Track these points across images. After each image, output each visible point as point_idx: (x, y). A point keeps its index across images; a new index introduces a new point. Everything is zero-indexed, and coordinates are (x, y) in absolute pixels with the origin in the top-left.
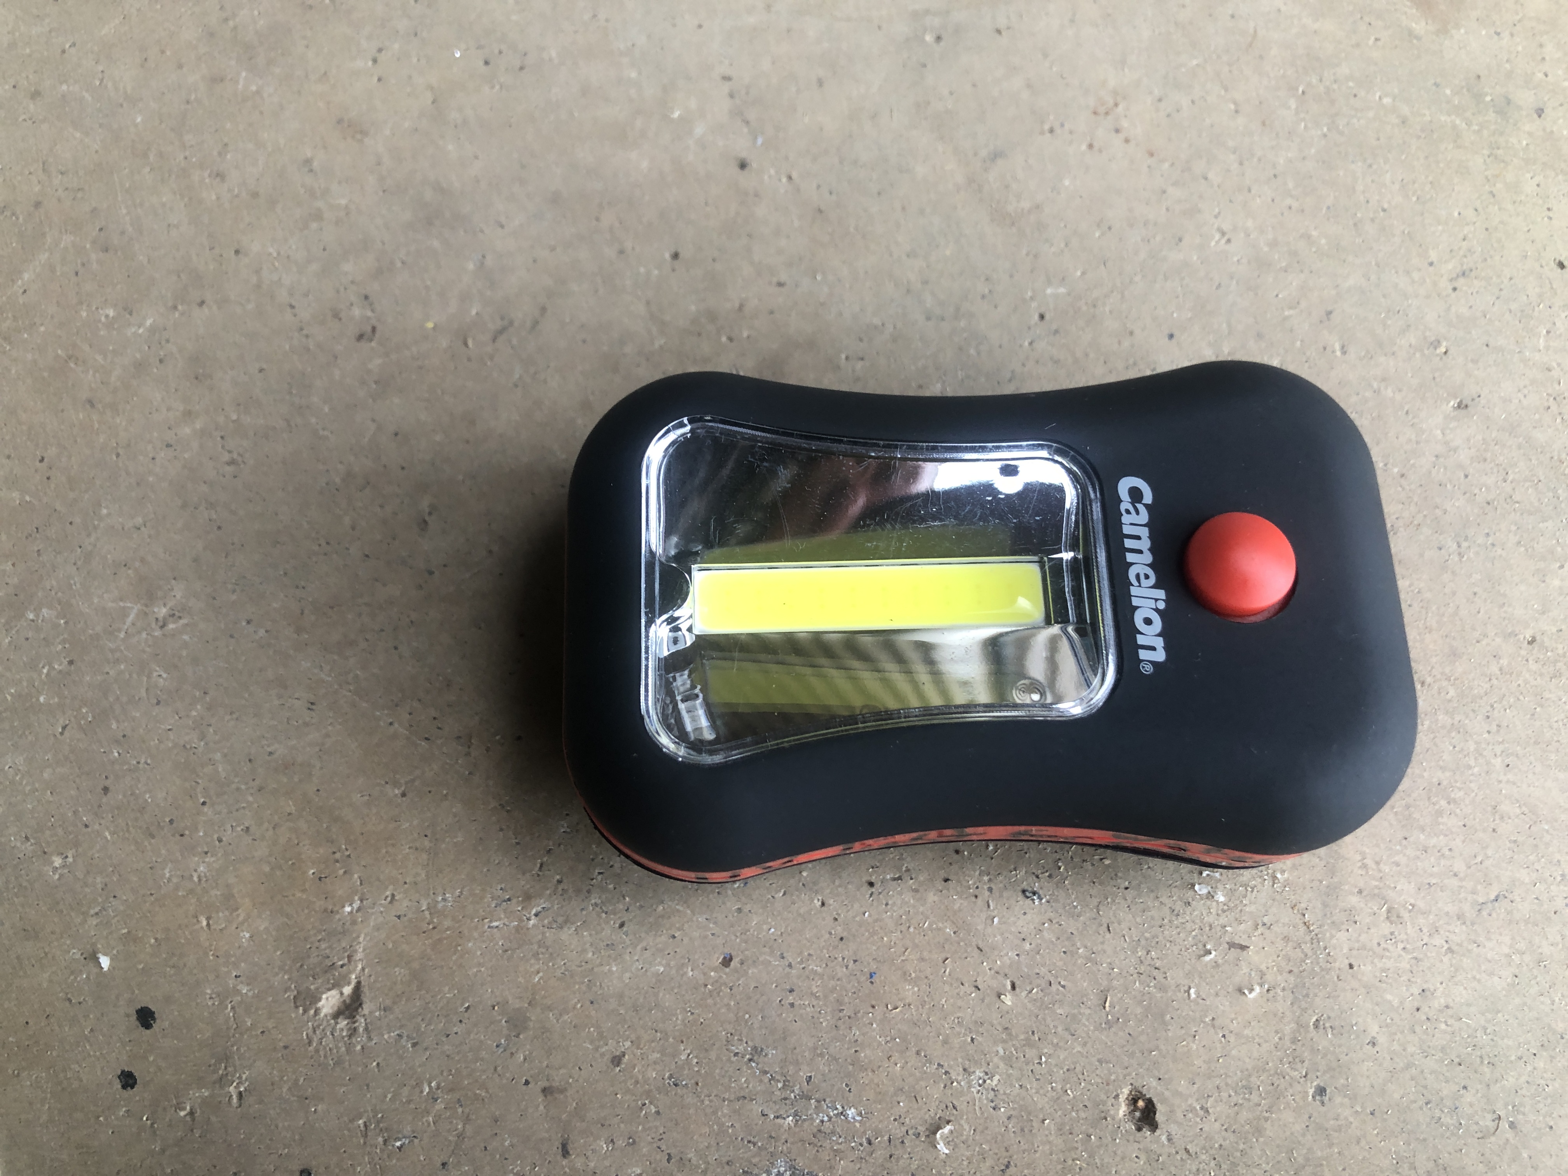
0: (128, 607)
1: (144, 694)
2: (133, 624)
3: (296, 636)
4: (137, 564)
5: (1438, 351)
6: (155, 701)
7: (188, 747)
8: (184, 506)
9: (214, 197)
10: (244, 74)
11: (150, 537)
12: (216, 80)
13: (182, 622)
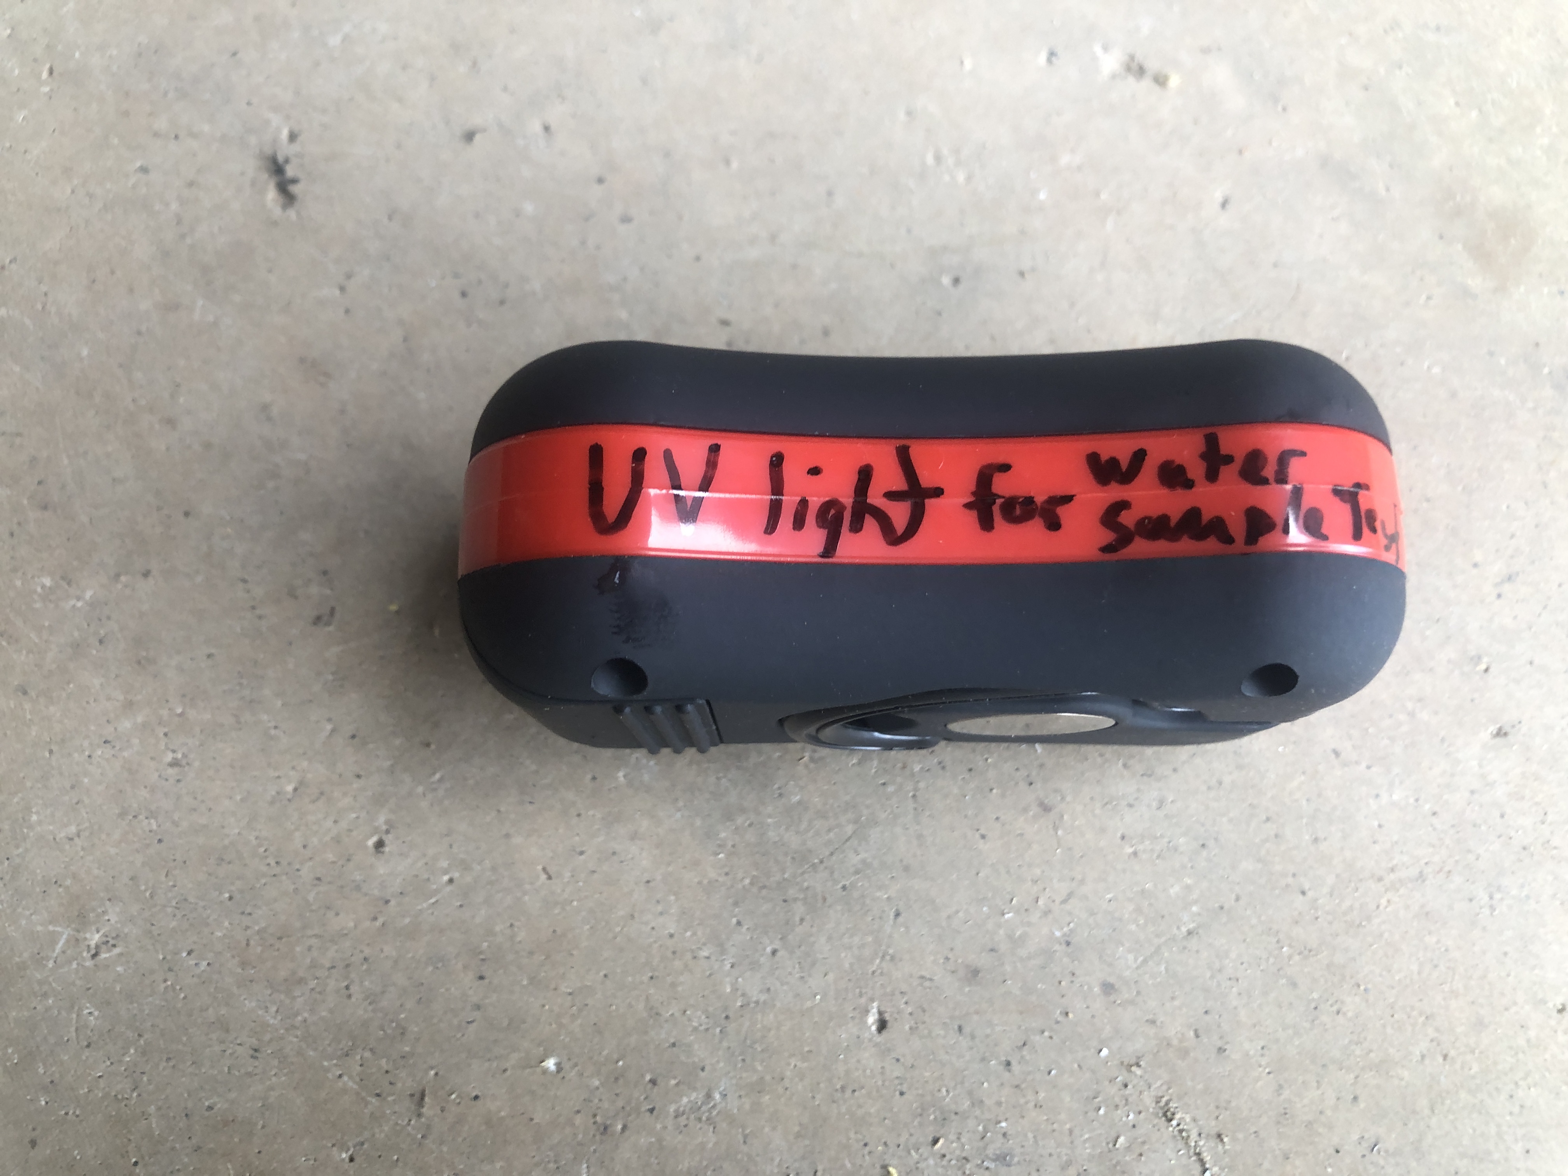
0: (59, 932)
1: (74, 1034)
2: (64, 952)
3: (239, 970)
4: (68, 882)
5: (1478, 668)
6: (85, 1043)
7: (120, 1097)
8: (122, 815)
9: (163, 448)
10: (200, 303)
11: (83, 849)
12: (171, 307)
13: (117, 951)
